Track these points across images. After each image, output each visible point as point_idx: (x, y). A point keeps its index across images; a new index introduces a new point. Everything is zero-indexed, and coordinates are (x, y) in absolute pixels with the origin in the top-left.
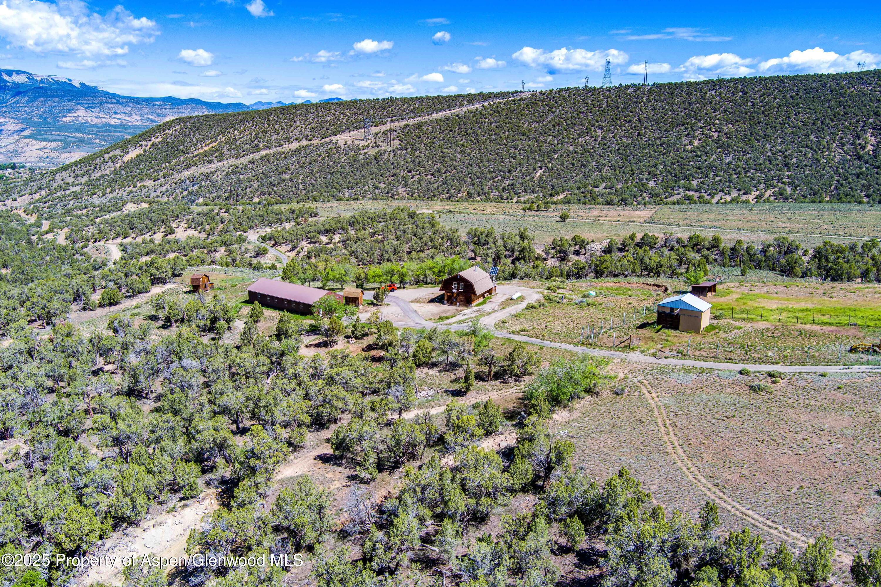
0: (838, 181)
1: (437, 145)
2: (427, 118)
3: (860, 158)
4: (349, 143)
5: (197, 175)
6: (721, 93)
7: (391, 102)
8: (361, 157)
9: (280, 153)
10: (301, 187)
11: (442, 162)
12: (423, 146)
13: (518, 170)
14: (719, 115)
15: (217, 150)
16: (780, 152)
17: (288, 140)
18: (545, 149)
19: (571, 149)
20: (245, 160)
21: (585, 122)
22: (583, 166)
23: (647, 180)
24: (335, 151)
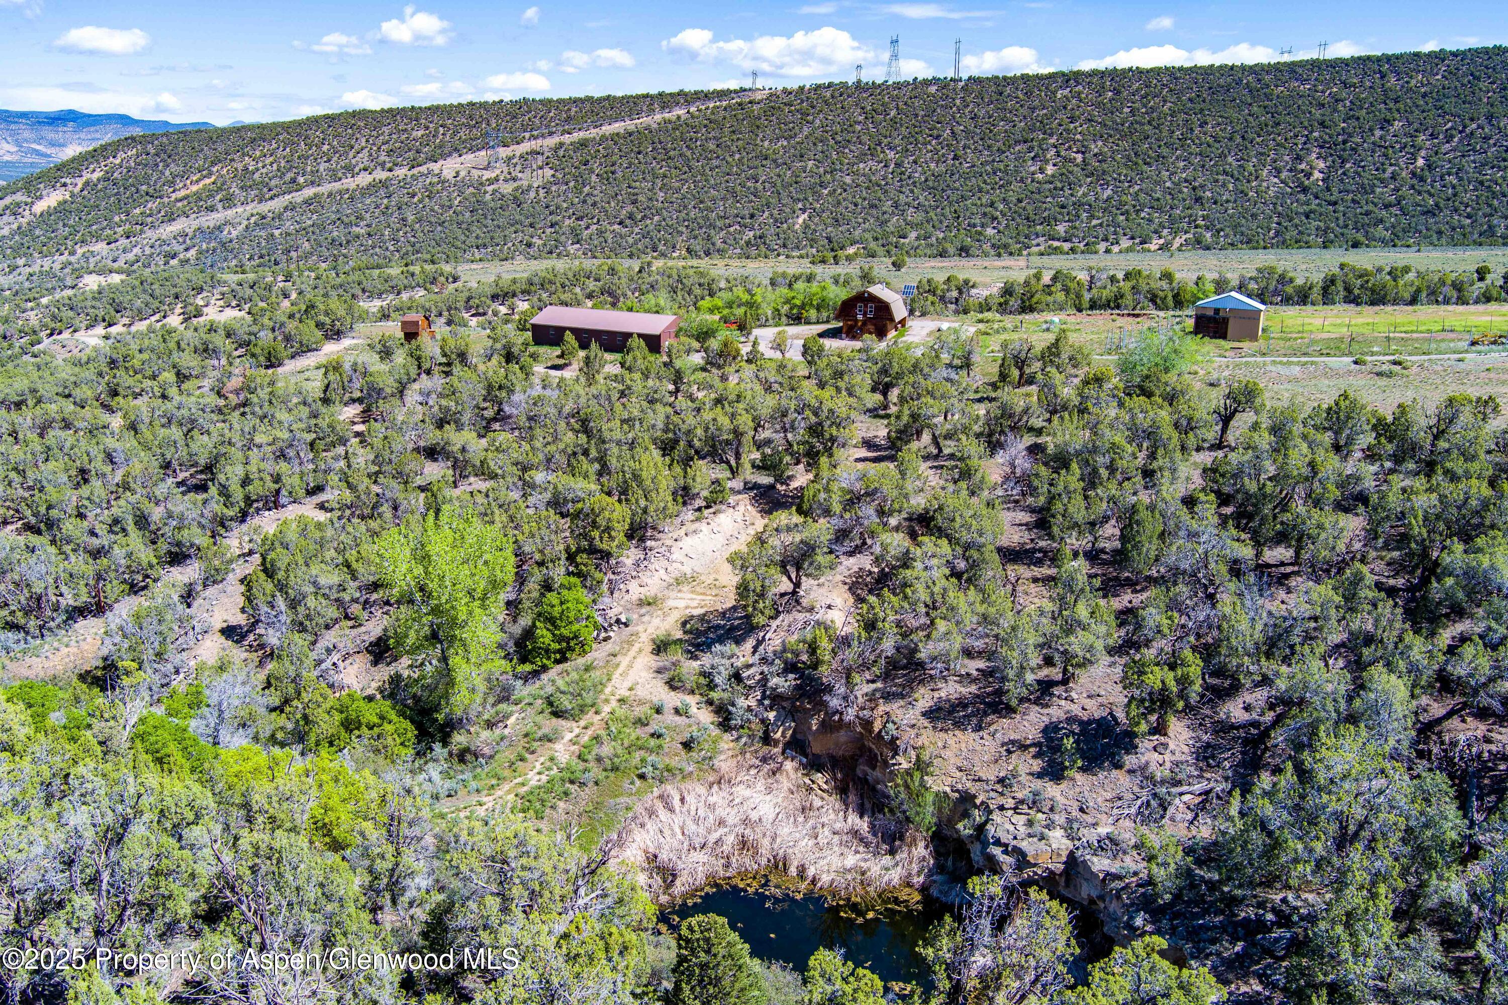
0: (1279, 224)
1: (619, 175)
2: (593, 133)
3: (1305, 190)
4: (463, 174)
5: (190, 232)
6: (1079, 93)
7: (524, 106)
8: (488, 197)
9: (340, 192)
10: (391, 248)
11: (634, 202)
12: (594, 178)
13: (766, 214)
14: (1079, 128)
15: (220, 189)
16: (1186, 181)
17: (350, 170)
18: (806, 181)
19: (848, 180)
20: (277, 204)
21: (865, 138)
22: (872, 206)
23: (983, 226)
24: (439, 187)
